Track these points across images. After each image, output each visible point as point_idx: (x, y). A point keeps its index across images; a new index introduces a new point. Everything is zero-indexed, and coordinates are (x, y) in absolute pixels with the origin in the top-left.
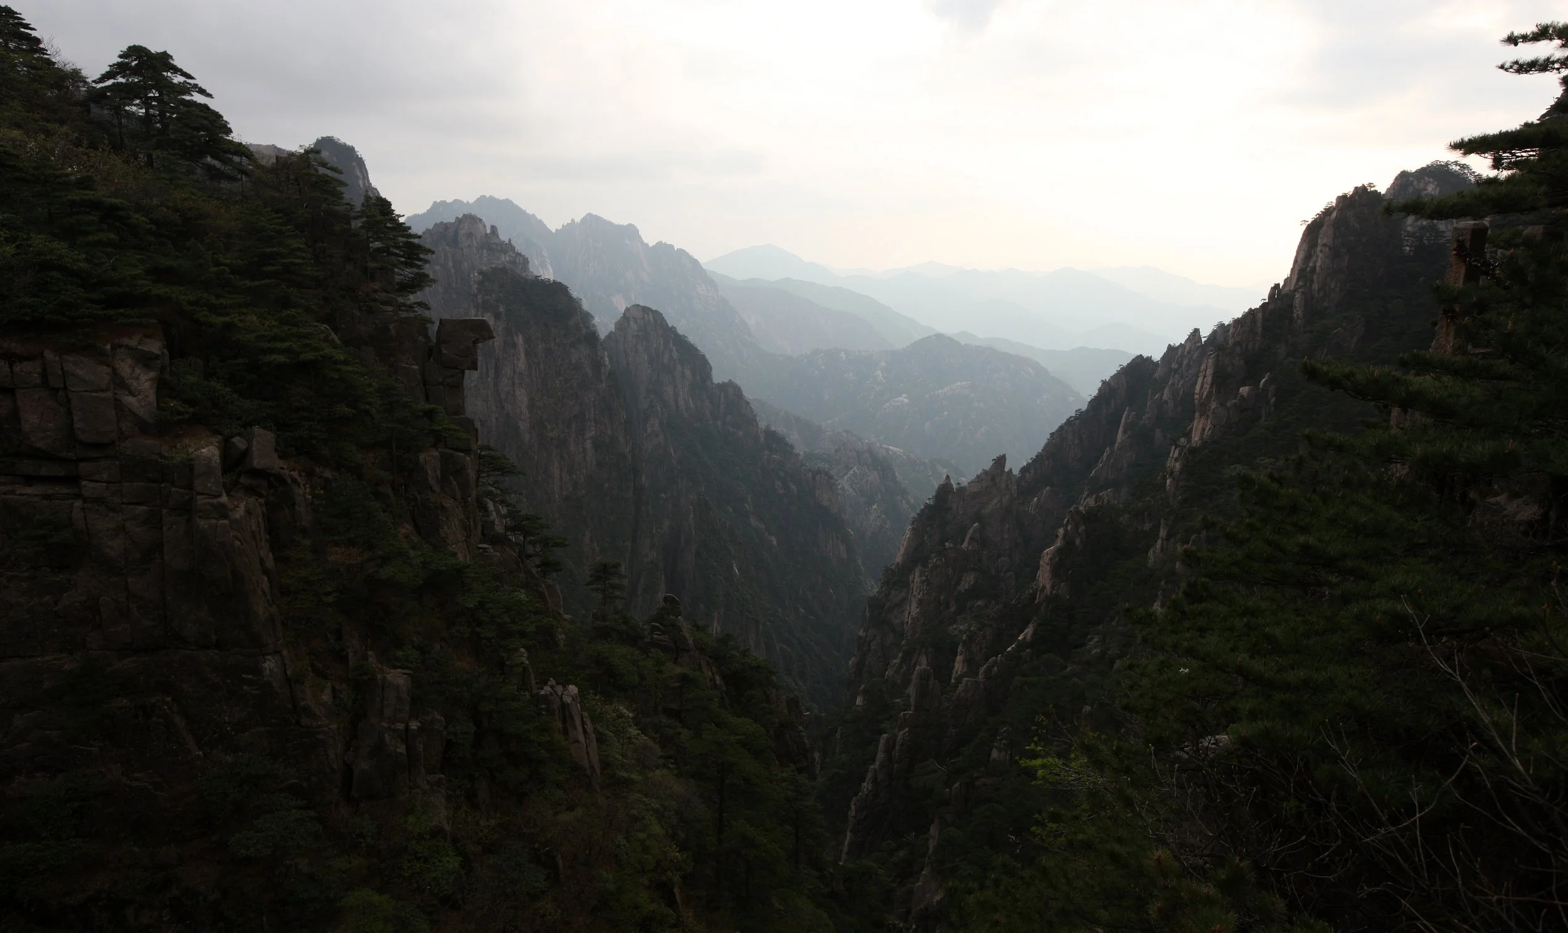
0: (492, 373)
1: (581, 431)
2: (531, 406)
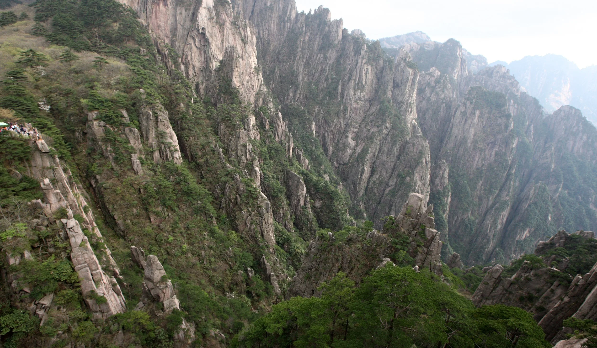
0: (463, 121)
1: (493, 148)
2: (475, 135)
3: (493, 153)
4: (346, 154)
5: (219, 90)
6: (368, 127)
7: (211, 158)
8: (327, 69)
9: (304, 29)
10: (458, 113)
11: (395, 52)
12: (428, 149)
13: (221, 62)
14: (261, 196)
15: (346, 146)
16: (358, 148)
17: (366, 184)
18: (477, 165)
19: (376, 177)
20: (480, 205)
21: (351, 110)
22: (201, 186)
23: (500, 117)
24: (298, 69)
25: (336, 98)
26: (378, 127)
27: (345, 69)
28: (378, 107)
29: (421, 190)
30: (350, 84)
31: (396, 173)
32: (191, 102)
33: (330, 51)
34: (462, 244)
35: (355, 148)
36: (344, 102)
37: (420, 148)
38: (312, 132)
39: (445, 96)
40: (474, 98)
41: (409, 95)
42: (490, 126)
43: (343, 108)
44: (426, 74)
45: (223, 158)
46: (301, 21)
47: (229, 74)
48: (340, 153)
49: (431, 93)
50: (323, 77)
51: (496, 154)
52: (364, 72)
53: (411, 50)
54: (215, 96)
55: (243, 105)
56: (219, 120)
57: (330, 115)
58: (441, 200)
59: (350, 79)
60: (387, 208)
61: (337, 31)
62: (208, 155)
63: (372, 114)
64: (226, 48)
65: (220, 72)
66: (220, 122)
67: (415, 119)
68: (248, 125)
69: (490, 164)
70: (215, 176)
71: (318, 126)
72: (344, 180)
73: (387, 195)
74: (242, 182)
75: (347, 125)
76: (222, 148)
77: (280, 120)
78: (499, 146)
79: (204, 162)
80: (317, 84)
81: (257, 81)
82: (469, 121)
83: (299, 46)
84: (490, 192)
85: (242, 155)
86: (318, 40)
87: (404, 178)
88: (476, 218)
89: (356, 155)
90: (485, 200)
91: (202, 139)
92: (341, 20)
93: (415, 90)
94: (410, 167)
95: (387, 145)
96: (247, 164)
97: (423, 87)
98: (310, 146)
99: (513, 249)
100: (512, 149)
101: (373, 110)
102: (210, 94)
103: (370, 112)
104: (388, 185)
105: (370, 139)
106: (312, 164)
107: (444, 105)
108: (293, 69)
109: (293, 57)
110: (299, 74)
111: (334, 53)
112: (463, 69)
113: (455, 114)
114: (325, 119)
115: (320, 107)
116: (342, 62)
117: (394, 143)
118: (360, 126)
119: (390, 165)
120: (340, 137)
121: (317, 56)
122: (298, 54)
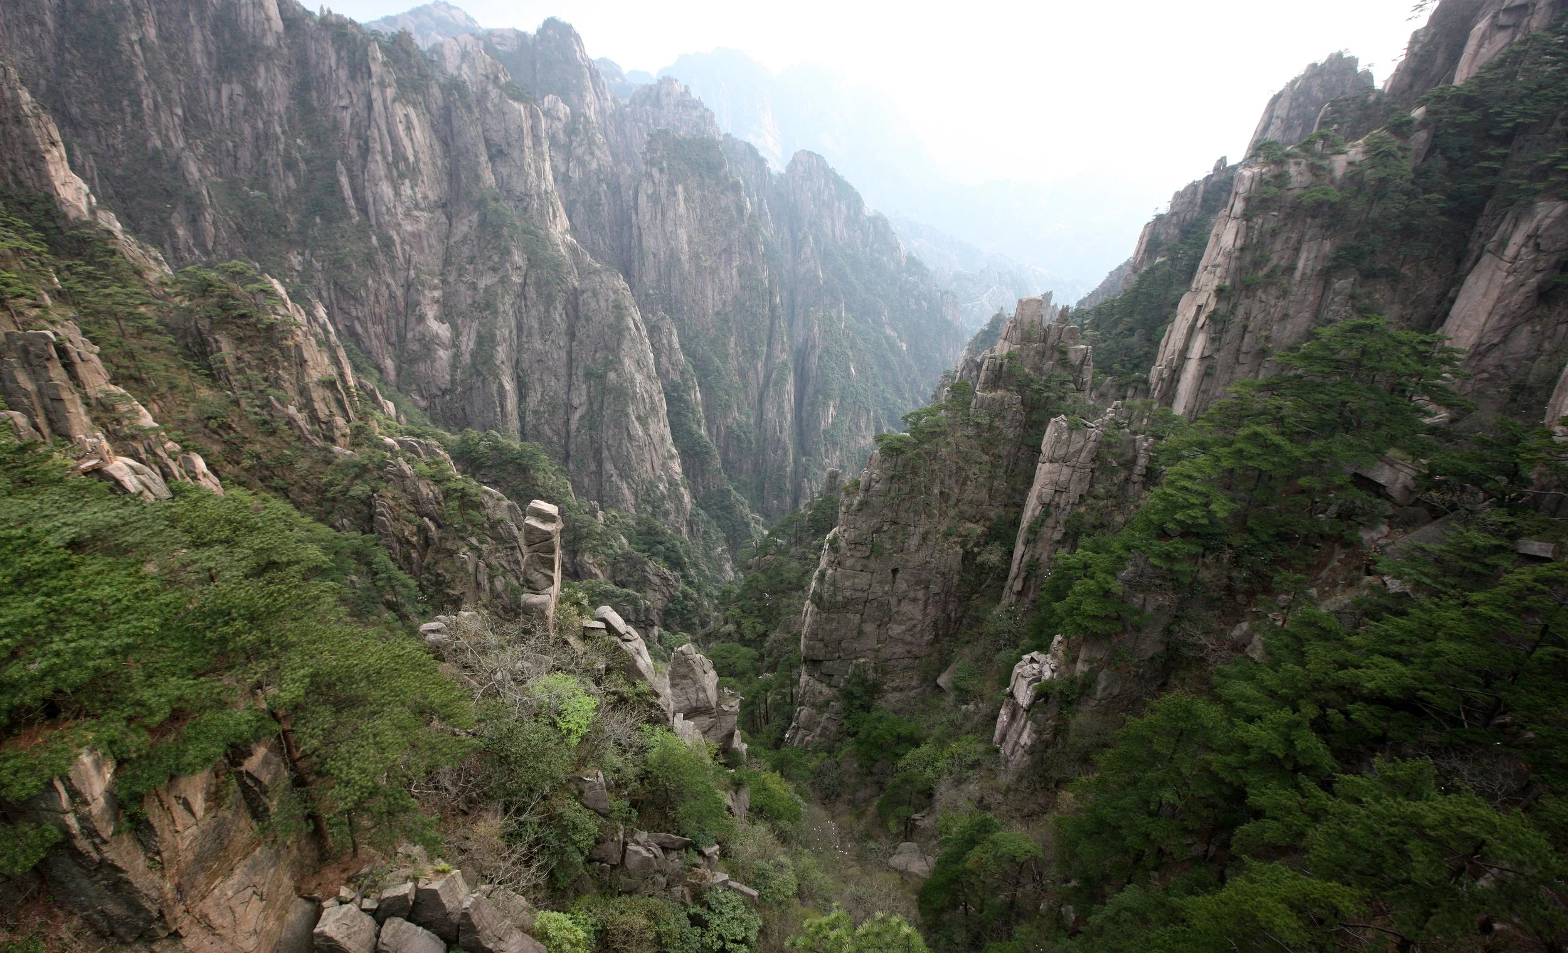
1: (729, 262)
2: (690, 242)
3: (734, 272)
4: (437, 365)
6: (468, 278)
8: (278, 130)
10: (643, 200)
12: (629, 294)
15: (428, 344)
16: (464, 339)
18: (714, 305)
19: (534, 398)
20: (746, 386)
21: (403, 242)
23: (722, 192)
24: (167, 142)
25: (346, 215)
26: (494, 270)
27: (336, 126)
28: (475, 217)
30: (372, 166)
31: (580, 372)
33: (262, 70)
34: (743, 477)
35: (455, 344)
36: (373, 222)
37: (612, 296)
40: (663, 157)
41: (538, 173)
42: (711, 215)
43: (379, 240)
48: (422, 367)
49: (567, 161)
50: (272, 158)
51: (740, 274)
52: (400, 127)
57: (348, 268)
58: (685, 402)
59: (365, 151)
60: (591, 460)
63: (465, 239)
67: (567, 231)
69: (735, 297)
73: (578, 430)
75: (408, 286)
78: (740, 254)
80: (261, 180)
82: (671, 214)
83: (136, 62)
84: (755, 354)
86: (197, 35)
87: (602, 377)
89: (467, 359)
90: (751, 374)
93: (547, 158)
94: (606, 347)
95: (534, 312)
99: (823, 450)
101: (462, 228)
103: (457, 237)
104: (571, 406)
105: (487, 305)
107: (604, 186)
108: (149, 145)
109: (126, 103)
110: (179, 158)
111: (280, 78)
112: (599, 95)
113: (636, 203)
114: (336, 284)
115: (307, 252)
116: (315, 104)
117: (549, 300)
118: (443, 281)
119: (558, 357)
120: (402, 324)
121: (219, 91)
122: (143, 90)
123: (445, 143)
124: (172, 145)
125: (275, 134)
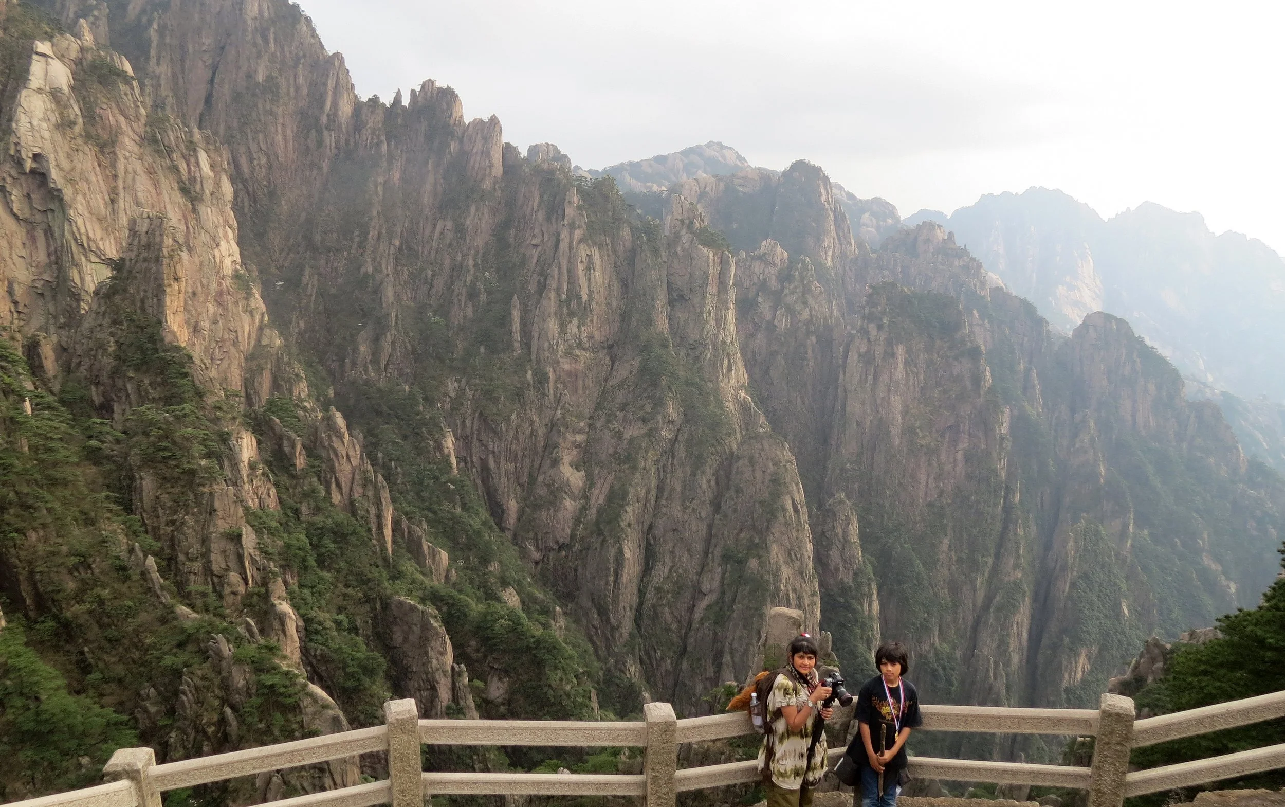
0: (870, 378)
1: (954, 442)
2: (905, 413)
3: (960, 456)
4: (560, 515)
5: (118, 358)
6: (615, 426)
7: (117, 595)
8: (471, 262)
9: (384, 147)
10: (853, 358)
11: (659, 203)
12: (793, 468)
13: (117, 266)
14: (311, 695)
15: (556, 491)
16: (596, 491)
17: (635, 601)
18: (926, 494)
19: (660, 572)
20: (956, 606)
21: (558, 380)
22: (85, 700)
23: (956, 358)
24: (377, 269)
25: (509, 347)
26: (644, 420)
27: (524, 262)
28: (637, 363)
29: (794, 590)
30: (545, 302)
31: (718, 552)
32: (22, 411)
33: (473, 209)
35: (585, 496)
36: (534, 356)
37: (771, 468)
38: (447, 459)
39: (811, 315)
40: (884, 313)
41: (718, 321)
42: (938, 384)
43: (534, 375)
44: (753, 258)
45: (162, 588)
46: (370, 124)
47: (149, 302)
48: (543, 516)
49: (775, 309)
50: (460, 289)
51: (967, 459)
52: (581, 267)
53: (702, 195)
54: (105, 378)
55: (210, 400)
56: (134, 459)
57: (496, 401)
58: (854, 611)
59: (542, 287)
60: (710, 661)
61: (486, 154)
62: (103, 587)
63: (621, 386)
64: (133, 222)
65: (117, 299)
66: (140, 468)
67: (743, 386)
68: (235, 465)
69: (957, 488)
70: (136, 655)
71: (464, 440)
72: (567, 596)
73: (702, 622)
74: (238, 661)
75: (552, 426)
76: (155, 554)
77: (340, 437)
78: (970, 434)
79: (91, 612)
80: (443, 310)
81: (246, 318)
82: (885, 378)
83: (375, 201)
84: (975, 565)
85: (228, 569)
86: (431, 179)
87: (742, 563)
88: (954, 648)
89: (592, 514)
90: (966, 591)
91: (76, 532)
92: (494, 122)
93: (732, 306)
94: (754, 528)
95: (679, 473)
96: (249, 595)
97: (751, 295)
98: (446, 505)
100: (1002, 439)
101: (622, 372)
102: (83, 371)
103: (615, 380)
104: (700, 591)
105: (627, 459)
106: (461, 563)
107: (814, 339)
108: (363, 270)
109: (356, 233)
110: (382, 283)
111: (486, 216)
112: (842, 238)
113: (845, 361)
114: (481, 414)
115: (464, 381)
116: (511, 241)
117: (698, 462)
118: (590, 426)
119: (696, 530)
120: (536, 465)
121: (435, 226)
122: (373, 224)
123: (625, 285)
124: (381, 272)
125: (468, 266)
